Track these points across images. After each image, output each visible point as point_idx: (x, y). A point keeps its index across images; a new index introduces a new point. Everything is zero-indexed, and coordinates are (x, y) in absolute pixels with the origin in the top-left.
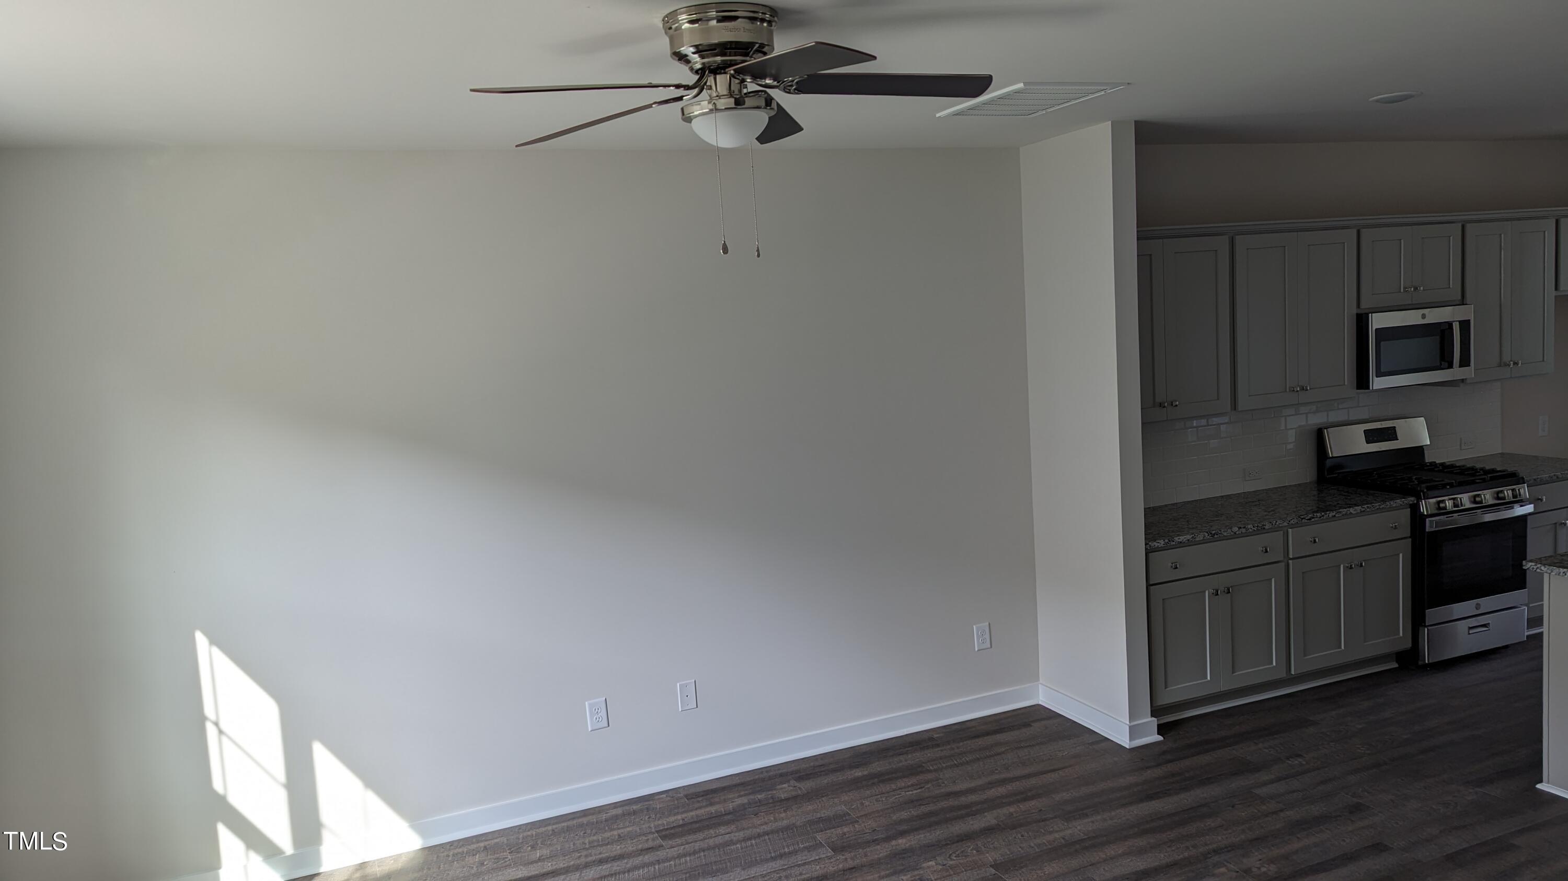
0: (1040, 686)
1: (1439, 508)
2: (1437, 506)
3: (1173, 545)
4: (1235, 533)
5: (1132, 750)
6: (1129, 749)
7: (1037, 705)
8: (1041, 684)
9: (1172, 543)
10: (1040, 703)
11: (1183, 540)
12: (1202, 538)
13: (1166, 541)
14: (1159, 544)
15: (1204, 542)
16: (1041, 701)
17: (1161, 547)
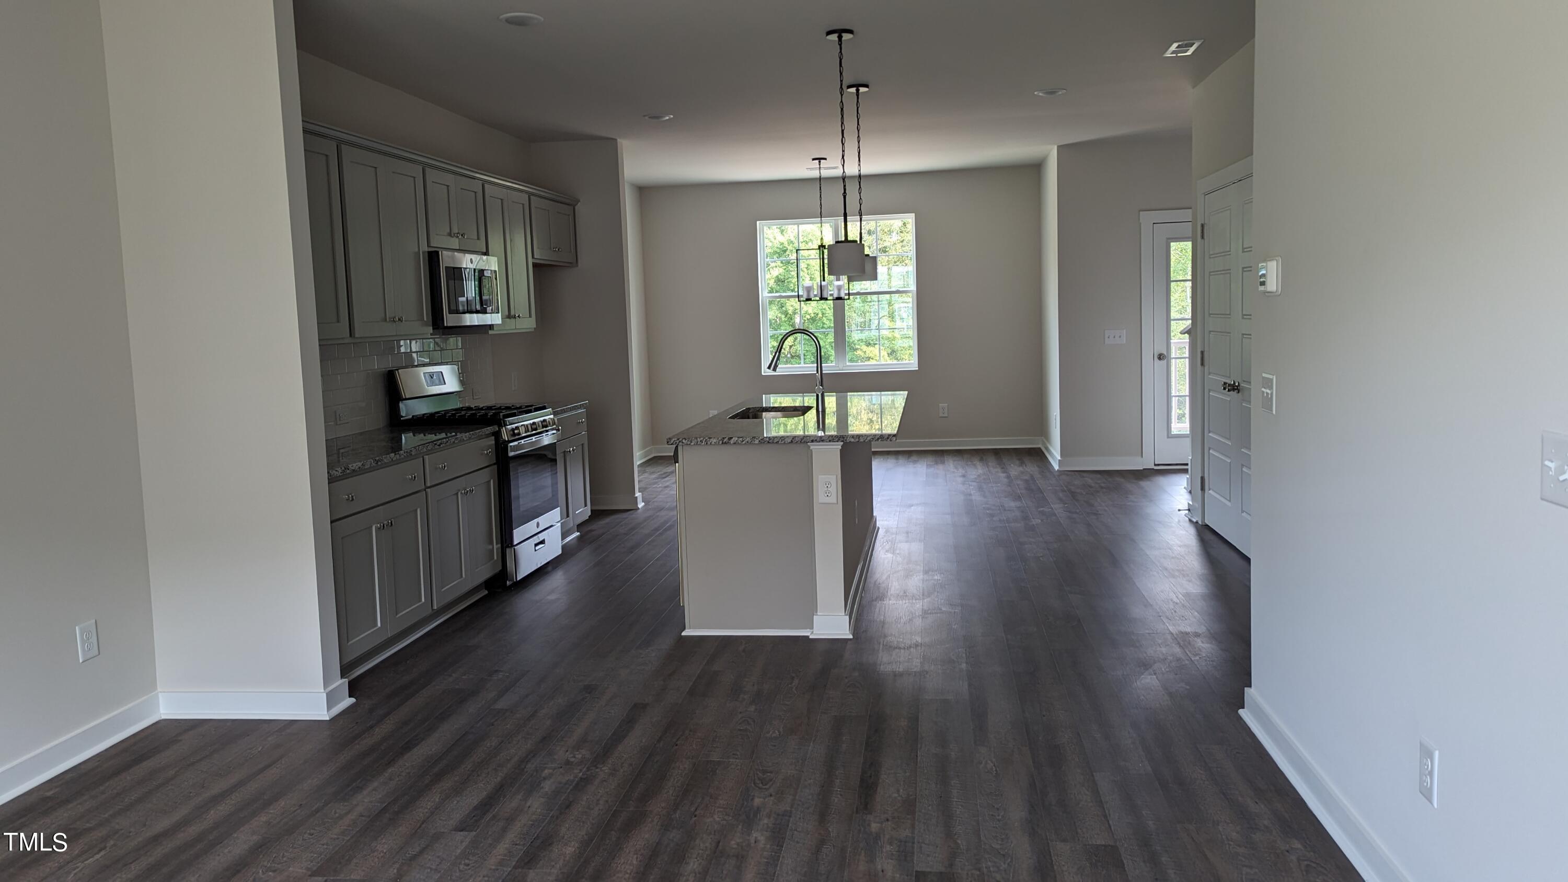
0: (160, 695)
1: (514, 435)
2: (512, 432)
3: (349, 473)
4: (392, 460)
5: (334, 720)
6: (330, 720)
7: (160, 720)
8: (161, 692)
9: (348, 471)
10: (164, 717)
11: (355, 468)
12: (369, 466)
13: (343, 468)
14: (337, 473)
15: (371, 470)
16: (164, 714)
17: (340, 476)
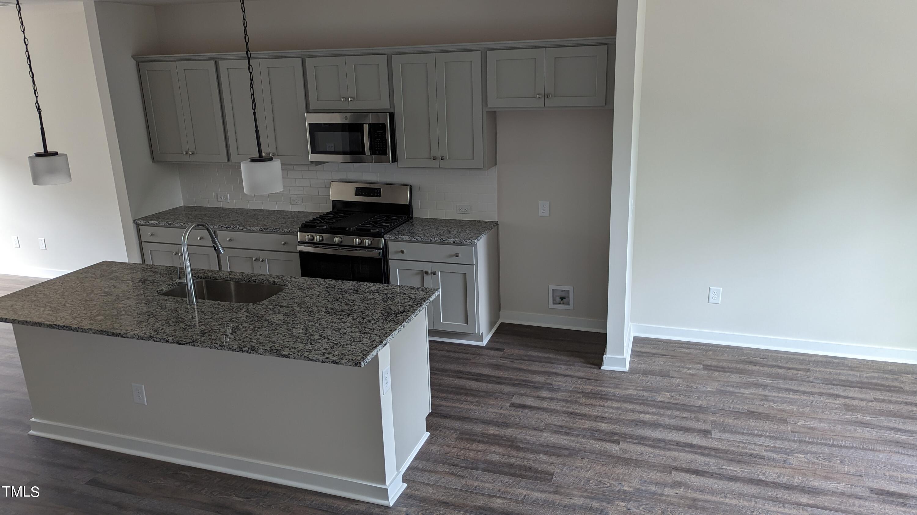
2: (306, 238)
4: (182, 226)
9: (148, 223)
11: (154, 223)
12: (163, 224)
13: (145, 221)
14: (141, 222)
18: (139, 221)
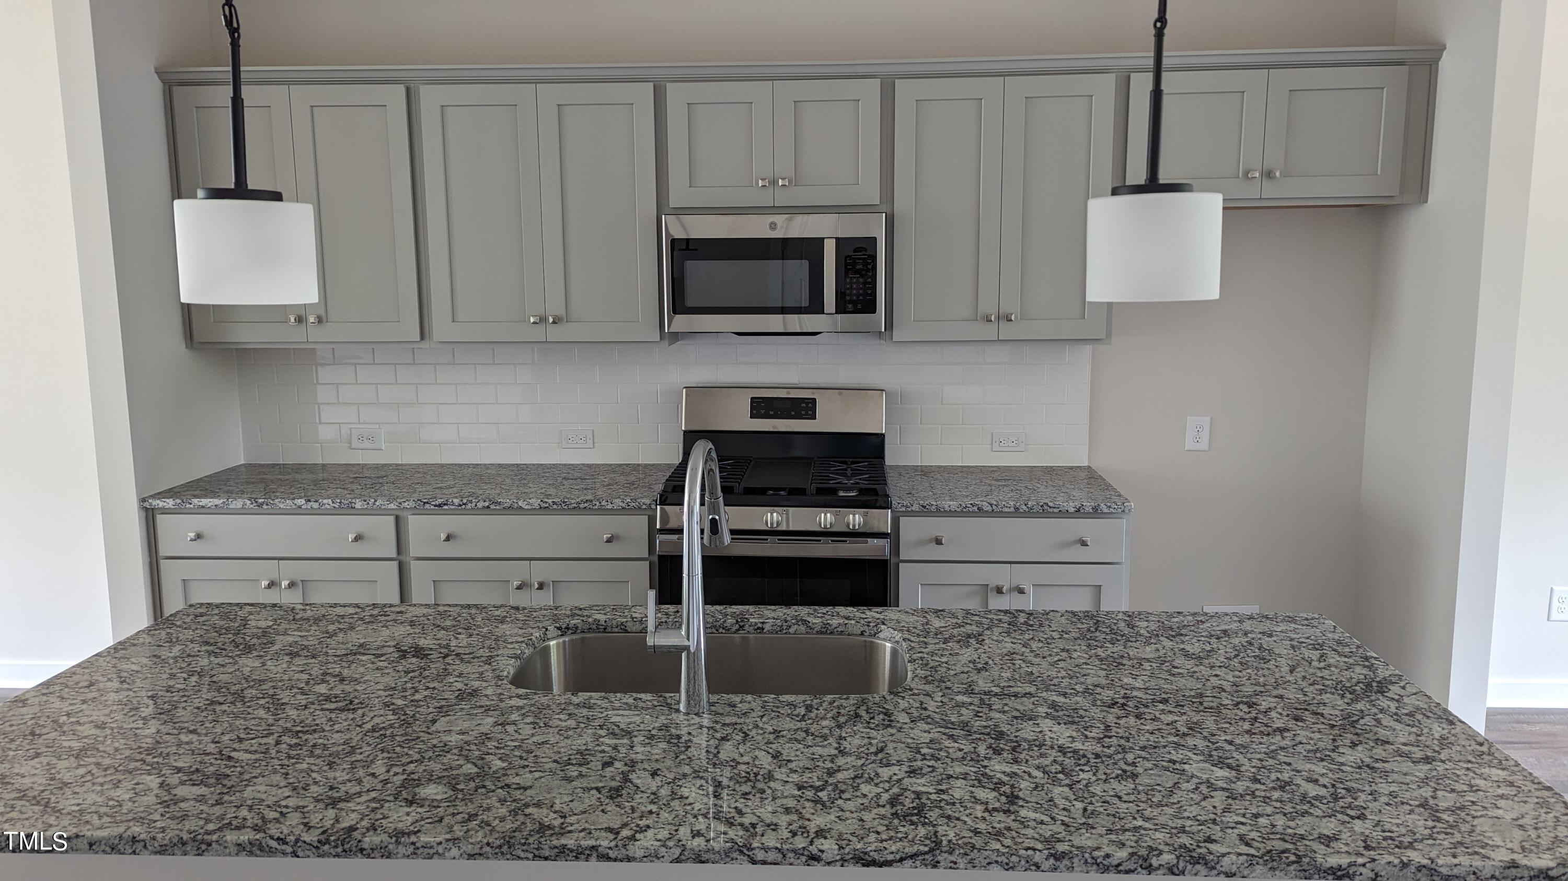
3: (191, 509)
4: (300, 507)
9: (188, 506)
11: (207, 505)
12: (240, 506)
13: (179, 501)
14: (165, 504)
17: (171, 508)
18: (158, 502)
